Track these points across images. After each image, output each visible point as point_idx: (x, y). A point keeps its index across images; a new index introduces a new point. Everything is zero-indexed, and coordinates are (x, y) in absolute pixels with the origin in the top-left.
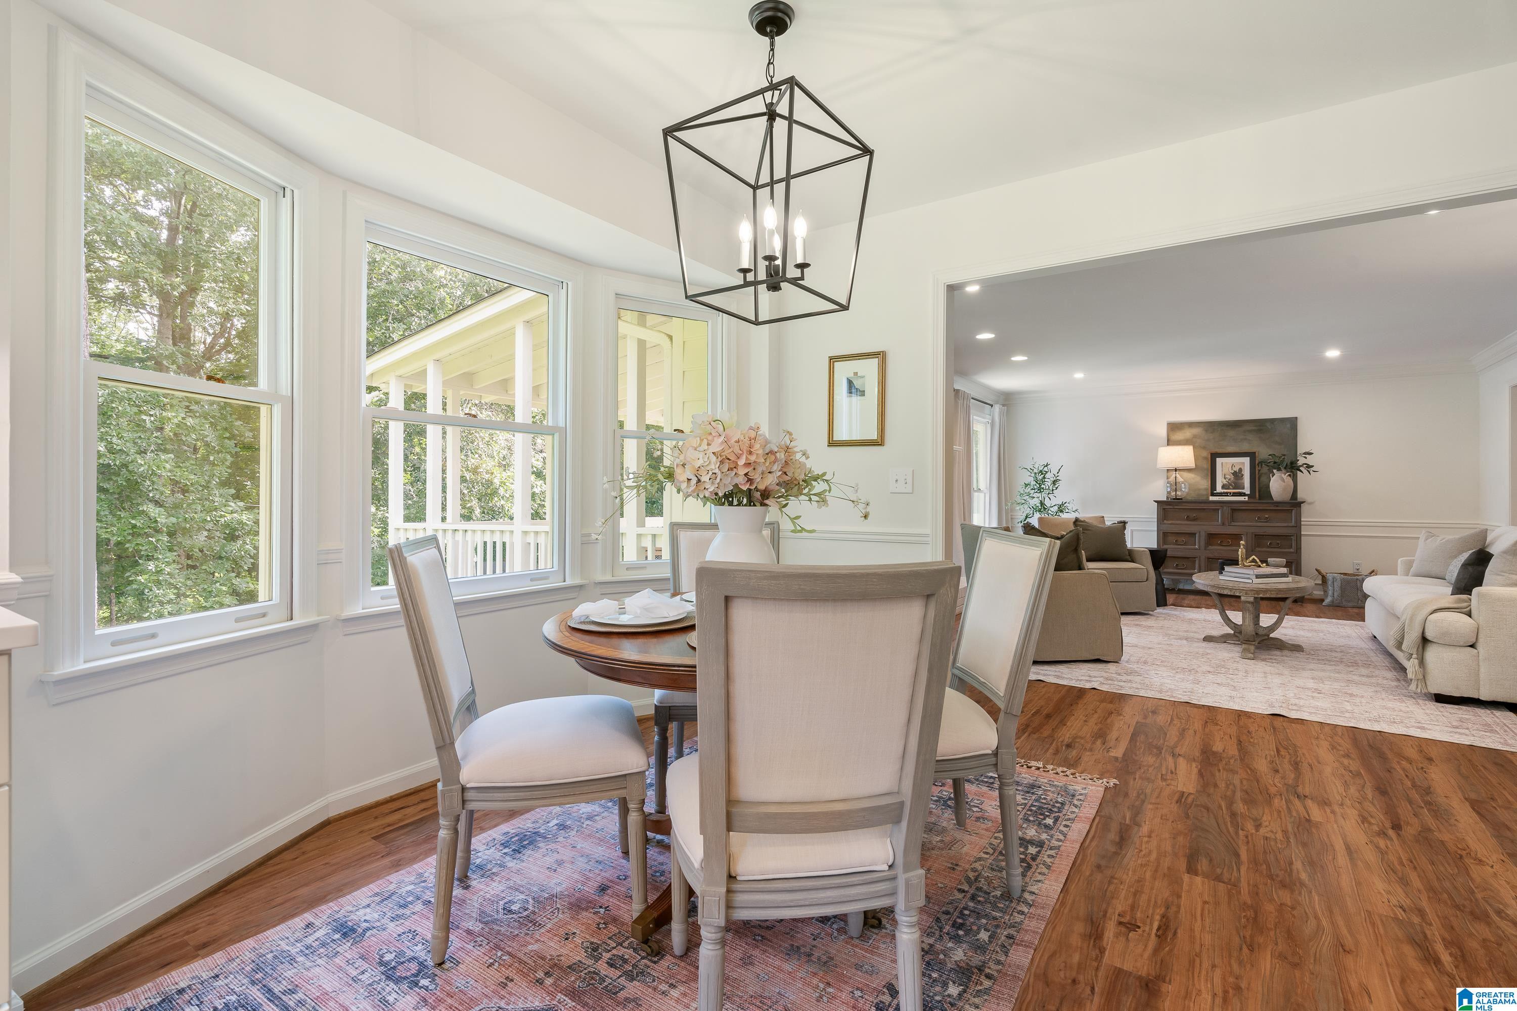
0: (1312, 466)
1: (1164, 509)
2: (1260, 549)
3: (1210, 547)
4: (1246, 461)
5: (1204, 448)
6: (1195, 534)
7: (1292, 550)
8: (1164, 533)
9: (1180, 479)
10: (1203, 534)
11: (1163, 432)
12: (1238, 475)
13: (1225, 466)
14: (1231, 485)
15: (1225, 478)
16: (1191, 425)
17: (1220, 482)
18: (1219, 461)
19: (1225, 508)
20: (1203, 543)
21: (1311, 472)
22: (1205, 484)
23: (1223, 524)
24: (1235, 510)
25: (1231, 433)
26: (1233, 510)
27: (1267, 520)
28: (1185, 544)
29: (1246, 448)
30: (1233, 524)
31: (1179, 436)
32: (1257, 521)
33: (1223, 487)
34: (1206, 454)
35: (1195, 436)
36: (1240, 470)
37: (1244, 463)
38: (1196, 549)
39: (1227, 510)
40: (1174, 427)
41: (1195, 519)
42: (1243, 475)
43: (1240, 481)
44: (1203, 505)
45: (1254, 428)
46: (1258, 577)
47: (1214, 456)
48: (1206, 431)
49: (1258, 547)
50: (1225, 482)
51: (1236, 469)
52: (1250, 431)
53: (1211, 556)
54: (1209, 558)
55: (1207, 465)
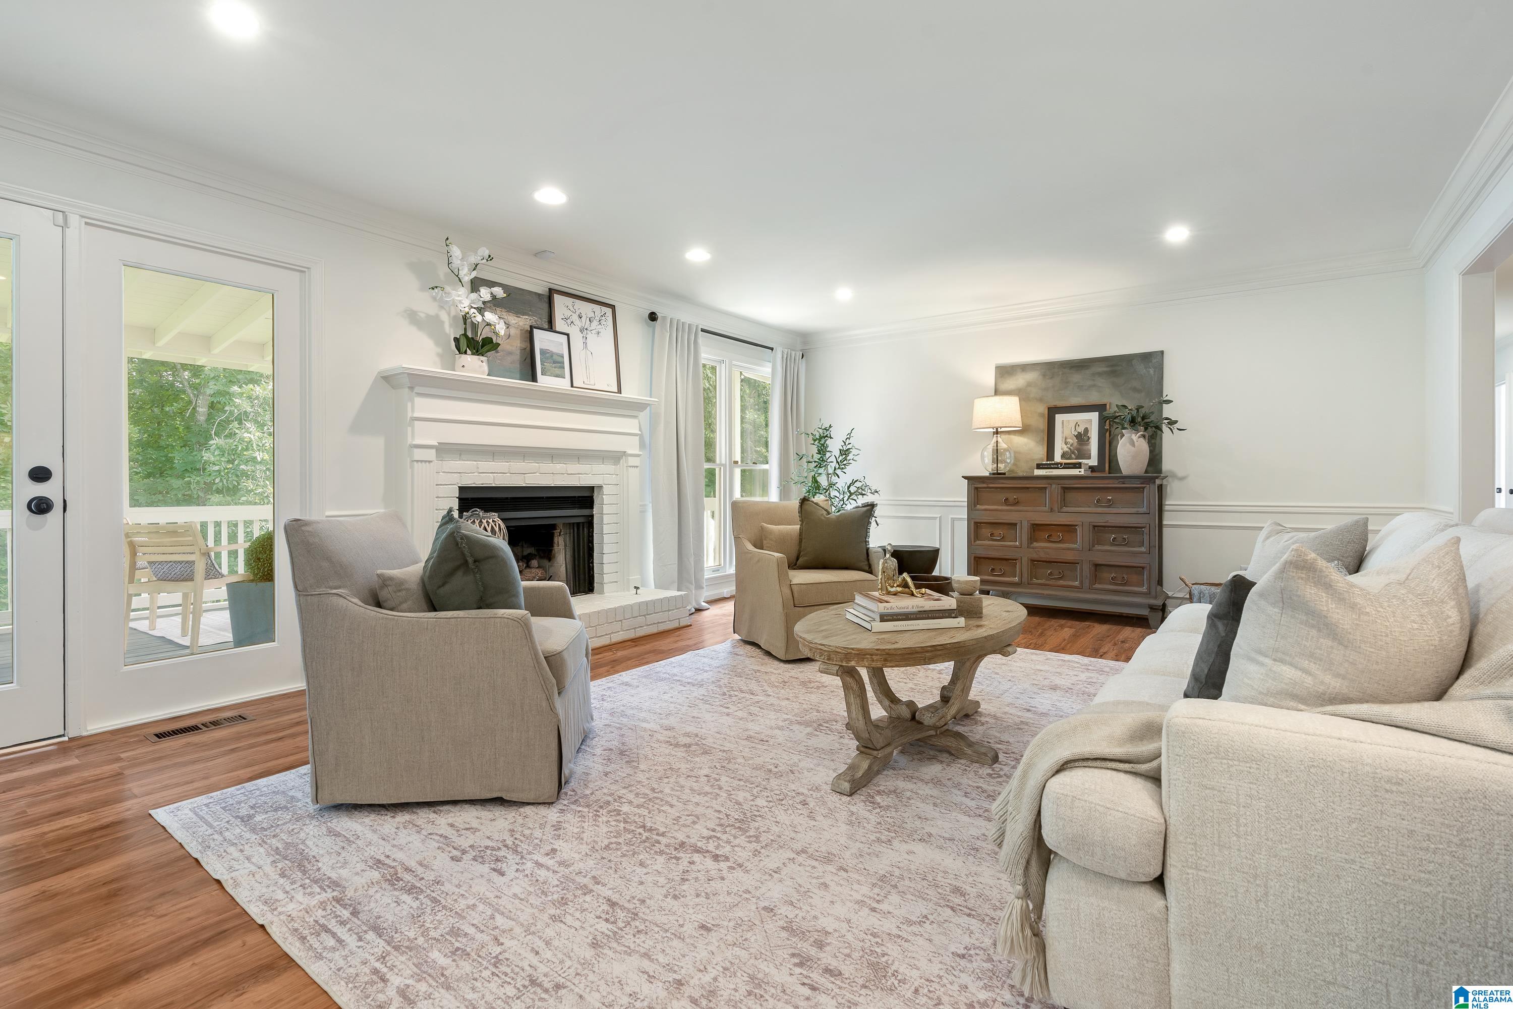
0: (1176, 422)
1: (976, 488)
2: (1100, 547)
3: (1035, 544)
4: (1094, 416)
5: (1041, 400)
6: (1015, 524)
7: (1143, 549)
8: (976, 523)
9: (1003, 445)
10: (1025, 525)
11: (989, 378)
12: (1082, 438)
13: (1066, 424)
14: (1073, 453)
15: (1066, 443)
16: (1024, 368)
17: (1060, 448)
18: (1059, 418)
19: (1054, 486)
20: (1025, 538)
21: (1175, 431)
22: (1039, 452)
23: (1052, 510)
24: (1068, 487)
25: (1076, 377)
26: (1065, 489)
27: (1110, 504)
28: (1003, 539)
29: (1094, 398)
30: (1065, 509)
31: (1012, 383)
32: (1096, 506)
33: (1063, 456)
34: (1042, 409)
35: (1029, 384)
36: (1086, 430)
37: (1091, 421)
38: (1016, 547)
39: (1055, 488)
40: (1004, 371)
41: (1016, 503)
42: (1089, 438)
43: (1085, 447)
44: (1026, 482)
45: (1105, 369)
46: (884, 618)
47: (1052, 412)
48: (1044, 375)
49: (1098, 544)
50: (1066, 449)
51: (1081, 429)
52: (1100, 374)
53: (1035, 556)
54: (1033, 561)
55: (1043, 424)
